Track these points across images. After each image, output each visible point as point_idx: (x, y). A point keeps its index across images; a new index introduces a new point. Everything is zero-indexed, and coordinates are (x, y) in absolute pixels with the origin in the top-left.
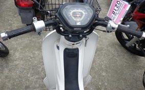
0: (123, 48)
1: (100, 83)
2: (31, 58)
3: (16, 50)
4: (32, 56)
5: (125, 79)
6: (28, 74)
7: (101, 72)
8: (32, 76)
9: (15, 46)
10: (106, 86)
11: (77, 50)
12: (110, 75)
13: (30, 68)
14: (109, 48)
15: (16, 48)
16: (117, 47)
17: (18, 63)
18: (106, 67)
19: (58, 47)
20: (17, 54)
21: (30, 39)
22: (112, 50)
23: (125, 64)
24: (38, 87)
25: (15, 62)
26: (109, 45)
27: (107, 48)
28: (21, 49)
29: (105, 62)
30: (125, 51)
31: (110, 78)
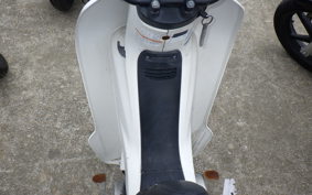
0: (289, 59)
1: (231, 146)
2: (63, 83)
3: (26, 63)
4: (65, 78)
5: (293, 136)
6: (56, 120)
7: (233, 118)
8: (66, 127)
9: (25, 54)
10: (245, 152)
11: (176, 56)
12: (256, 126)
13: (60, 108)
14: (256, 60)
15: (27, 59)
16: (275, 57)
17: (31, 94)
18: (247, 106)
19: (122, 50)
20: (29, 74)
21: (60, 36)
22: (263, 65)
23: (295, 99)
24: (81, 154)
25: (24, 92)
26: (255, 51)
27: (251, 58)
28: (39, 61)
29: (244, 94)
30: (296, 67)
31: (256, 134)
